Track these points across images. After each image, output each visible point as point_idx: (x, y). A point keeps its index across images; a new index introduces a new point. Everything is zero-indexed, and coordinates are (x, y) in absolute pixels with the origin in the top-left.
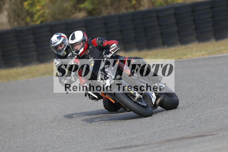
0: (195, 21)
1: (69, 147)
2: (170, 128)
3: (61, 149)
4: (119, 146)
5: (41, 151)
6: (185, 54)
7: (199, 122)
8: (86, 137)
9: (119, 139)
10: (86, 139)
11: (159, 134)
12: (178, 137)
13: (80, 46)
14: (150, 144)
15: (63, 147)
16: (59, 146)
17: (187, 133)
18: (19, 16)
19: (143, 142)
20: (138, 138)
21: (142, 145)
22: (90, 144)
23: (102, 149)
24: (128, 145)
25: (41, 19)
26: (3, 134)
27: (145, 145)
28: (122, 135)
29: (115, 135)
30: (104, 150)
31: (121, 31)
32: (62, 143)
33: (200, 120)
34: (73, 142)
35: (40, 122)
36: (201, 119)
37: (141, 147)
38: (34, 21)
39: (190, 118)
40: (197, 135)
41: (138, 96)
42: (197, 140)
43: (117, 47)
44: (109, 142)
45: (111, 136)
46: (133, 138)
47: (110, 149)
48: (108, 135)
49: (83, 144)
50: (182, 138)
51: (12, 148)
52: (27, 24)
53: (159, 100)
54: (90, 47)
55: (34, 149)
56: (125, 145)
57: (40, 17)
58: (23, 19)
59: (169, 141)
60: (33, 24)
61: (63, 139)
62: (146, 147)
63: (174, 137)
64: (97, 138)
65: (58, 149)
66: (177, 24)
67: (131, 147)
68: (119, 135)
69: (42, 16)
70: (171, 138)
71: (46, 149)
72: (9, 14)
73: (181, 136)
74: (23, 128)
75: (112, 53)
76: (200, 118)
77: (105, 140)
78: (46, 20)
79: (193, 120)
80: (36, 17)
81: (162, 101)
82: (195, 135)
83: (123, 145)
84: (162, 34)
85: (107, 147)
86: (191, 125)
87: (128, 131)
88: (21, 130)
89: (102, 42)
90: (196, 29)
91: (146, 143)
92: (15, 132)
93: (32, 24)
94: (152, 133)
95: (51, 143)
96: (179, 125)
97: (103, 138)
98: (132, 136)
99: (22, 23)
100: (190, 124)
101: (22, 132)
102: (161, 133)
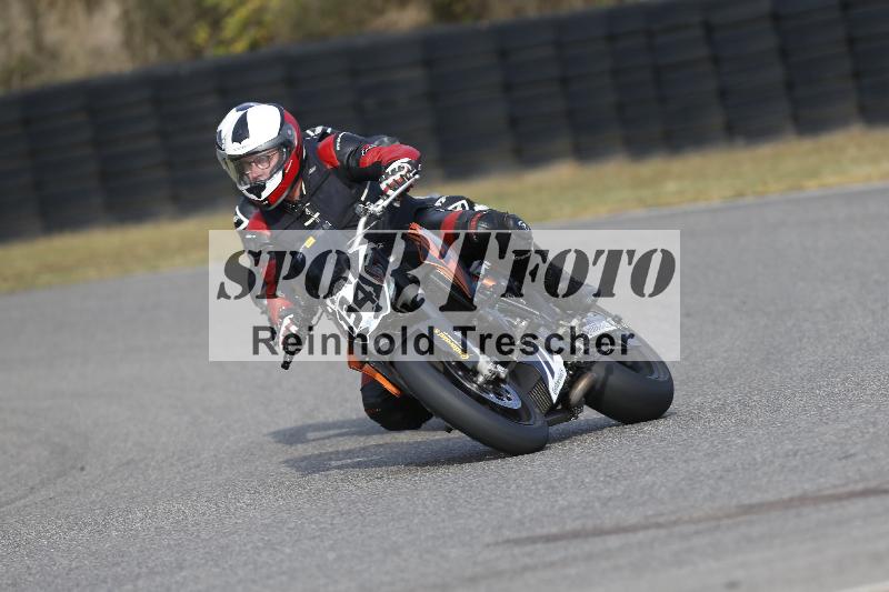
0: (851, 41)
1: (361, 533)
2: (755, 459)
3: (331, 542)
4: (554, 530)
5: (248, 547)
6: (814, 173)
7: (867, 436)
8: (426, 493)
9: (557, 501)
10: (428, 502)
11: (711, 482)
12: (786, 496)
13: (266, 165)
14: (675, 523)
15: (336, 531)
16: (321, 529)
17: (822, 480)
18: (164, 21)
19: (650, 513)
20: (629, 497)
21: (646, 527)
22: (443, 521)
23: (488, 539)
24: (590, 524)
25: (253, 33)
26: (102, 480)
27: (659, 526)
28: (569, 486)
29: (540, 486)
30: (497, 544)
31: (564, 81)
32: (333, 517)
33: (871, 430)
34: (375, 514)
35: (246, 435)
36: (875, 424)
37: (641, 535)
38: (222, 43)
39: (835, 420)
40: (860, 487)
41: (486, 372)
42: (858, 506)
43: (409, 171)
44: (517, 515)
45: (523, 492)
46: (610, 499)
47: (517, 542)
48: (514, 487)
49: (416, 521)
50: (803, 500)
51: (137, 536)
52: (197, 52)
53: (582, 386)
54: (311, 171)
55: (223, 541)
56: (577, 525)
57: (246, 25)
58: (180, 35)
59: (749, 509)
60: (221, 52)
61: (335, 502)
62: (662, 532)
63: (770, 497)
64: (471, 498)
65: (317, 540)
66: (784, 53)
67: (600, 532)
68: (553, 487)
69: (255, 20)
70: (757, 498)
71: (269, 540)
72: (126, 14)
73: (798, 492)
74: (179, 459)
75: (388, 196)
76: (872, 420)
77: (501, 505)
78: (270, 39)
79: (847, 430)
80: (232, 24)
81: (598, 386)
82: (851, 487)
83: (570, 526)
84: (723, 94)
85: (507, 534)
86: (837, 448)
87: (590, 472)
88: (172, 465)
89: (356, 152)
90: (857, 75)
91: (661, 520)
92: (150, 471)
93: (214, 53)
94: (683, 479)
95: (289, 517)
96: (791, 447)
97: (493, 498)
98: (607, 491)
99: (178, 50)
100: (834, 444)
101: (179, 472)
102: (721, 478)
